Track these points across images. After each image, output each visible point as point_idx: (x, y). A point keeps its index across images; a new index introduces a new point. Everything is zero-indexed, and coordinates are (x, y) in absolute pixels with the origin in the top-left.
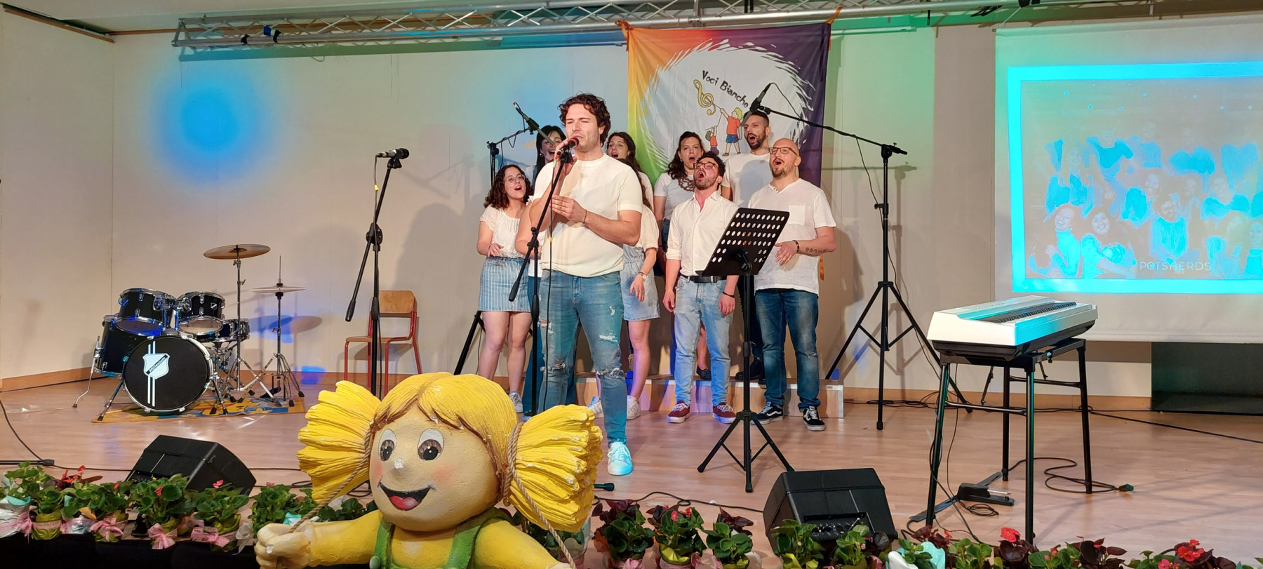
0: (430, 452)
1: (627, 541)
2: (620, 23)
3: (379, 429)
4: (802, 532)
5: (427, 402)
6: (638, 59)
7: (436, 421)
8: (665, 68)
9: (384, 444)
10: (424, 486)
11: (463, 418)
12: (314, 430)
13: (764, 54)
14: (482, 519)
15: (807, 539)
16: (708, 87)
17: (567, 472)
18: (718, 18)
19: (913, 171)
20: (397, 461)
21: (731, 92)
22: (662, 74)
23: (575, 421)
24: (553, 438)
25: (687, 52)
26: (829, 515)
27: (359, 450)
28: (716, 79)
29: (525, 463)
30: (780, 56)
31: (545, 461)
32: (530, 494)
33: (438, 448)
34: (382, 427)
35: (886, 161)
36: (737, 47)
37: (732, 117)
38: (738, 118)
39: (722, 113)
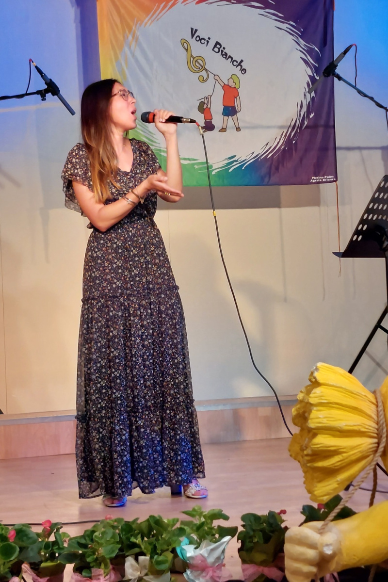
13: (262, 11)
21: (225, 55)
30: (280, 15)
36: (229, 1)
37: (228, 85)
38: (235, 87)
39: (216, 80)
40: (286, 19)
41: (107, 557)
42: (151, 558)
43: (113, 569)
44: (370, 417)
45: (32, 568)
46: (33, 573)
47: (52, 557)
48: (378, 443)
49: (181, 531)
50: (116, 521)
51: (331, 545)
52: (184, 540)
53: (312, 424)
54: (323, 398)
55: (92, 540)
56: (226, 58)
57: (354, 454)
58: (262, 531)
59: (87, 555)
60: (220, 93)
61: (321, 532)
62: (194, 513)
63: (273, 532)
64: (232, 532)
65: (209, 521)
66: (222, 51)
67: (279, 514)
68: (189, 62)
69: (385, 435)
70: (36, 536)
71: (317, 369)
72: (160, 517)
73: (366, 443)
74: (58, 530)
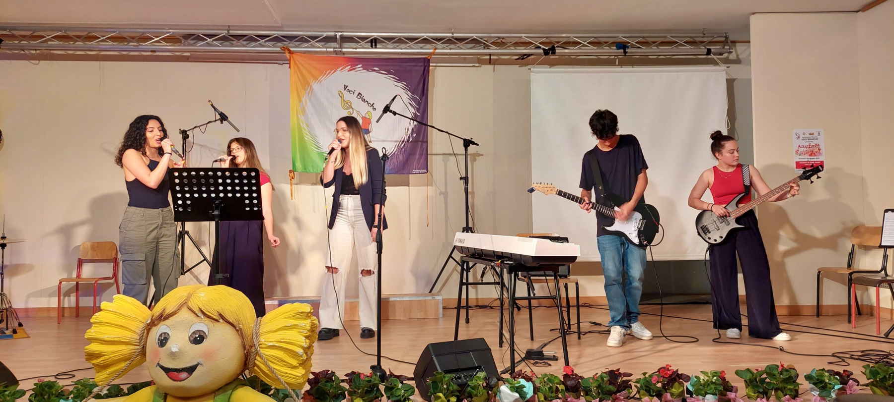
0: (198, 338)
1: (329, 396)
2: (284, 49)
3: (155, 325)
4: (446, 379)
5: (194, 304)
6: (298, 75)
7: (202, 317)
8: (317, 81)
9: (161, 335)
10: (194, 363)
11: (222, 314)
12: (99, 331)
13: (386, 76)
14: (233, 386)
15: (450, 383)
16: (348, 96)
17: (298, 347)
18: (354, 50)
19: (480, 157)
20: (173, 345)
21: (364, 100)
22: (315, 86)
23: (302, 312)
24: (287, 325)
25: (333, 71)
26: (459, 369)
27: (134, 343)
28: (353, 91)
29: (267, 343)
30: (397, 78)
31: (282, 340)
32: (272, 365)
33: (204, 336)
34: (158, 324)
35: (466, 149)
36: (368, 70)
37: (365, 117)
38: (369, 118)
39: (358, 114)
40: (400, 80)
56: (364, 102)
66: (362, 98)
68: (342, 104)
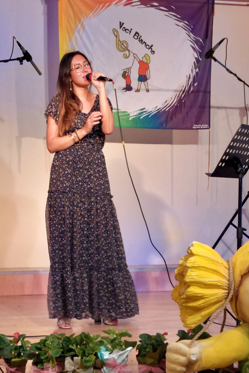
8: (89, 17)
13: (167, 13)
21: (141, 41)
22: (87, 22)
28: (130, 30)
30: (178, 16)
36: (147, 5)
37: (142, 61)
38: (147, 63)
39: (135, 57)
40: (182, 19)
41: (54, 356)
42: (82, 358)
43: (57, 364)
44: (224, 276)
45: (5, 362)
46: (6, 365)
47: (19, 355)
48: (228, 293)
49: (101, 343)
50: (60, 335)
51: (195, 354)
52: (103, 348)
53: (187, 279)
54: (195, 263)
55: (45, 346)
56: (142, 43)
57: (213, 299)
58: (152, 344)
59: (41, 355)
60: (137, 66)
61: (190, 346)
62: (110, 332)
63: (159, 345)
64: (133, 344)
65: (119, 337)
66: (140, 38)
67: (163, 335)
68: (117, 45)
69: (233, 288)
70: (9, 342)
71: (192, 245)
72: (88, 333)
73: (221, 293)
74: (23, 339)
